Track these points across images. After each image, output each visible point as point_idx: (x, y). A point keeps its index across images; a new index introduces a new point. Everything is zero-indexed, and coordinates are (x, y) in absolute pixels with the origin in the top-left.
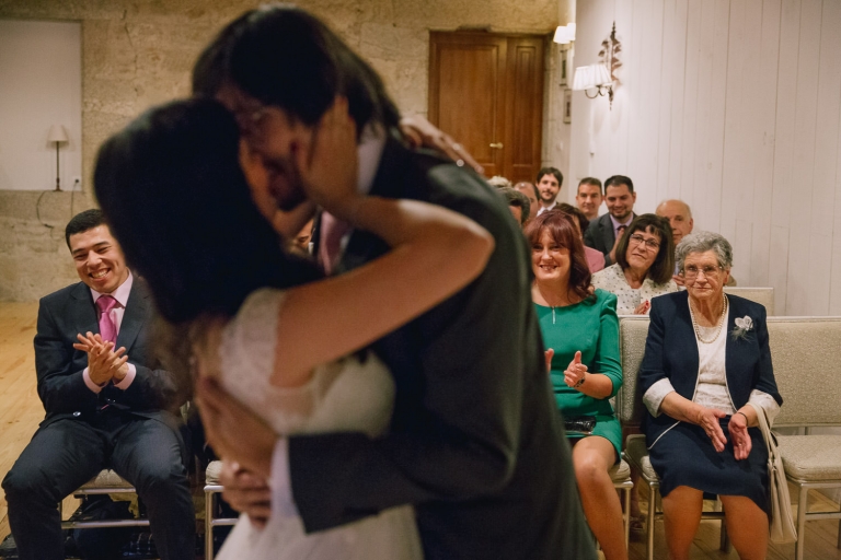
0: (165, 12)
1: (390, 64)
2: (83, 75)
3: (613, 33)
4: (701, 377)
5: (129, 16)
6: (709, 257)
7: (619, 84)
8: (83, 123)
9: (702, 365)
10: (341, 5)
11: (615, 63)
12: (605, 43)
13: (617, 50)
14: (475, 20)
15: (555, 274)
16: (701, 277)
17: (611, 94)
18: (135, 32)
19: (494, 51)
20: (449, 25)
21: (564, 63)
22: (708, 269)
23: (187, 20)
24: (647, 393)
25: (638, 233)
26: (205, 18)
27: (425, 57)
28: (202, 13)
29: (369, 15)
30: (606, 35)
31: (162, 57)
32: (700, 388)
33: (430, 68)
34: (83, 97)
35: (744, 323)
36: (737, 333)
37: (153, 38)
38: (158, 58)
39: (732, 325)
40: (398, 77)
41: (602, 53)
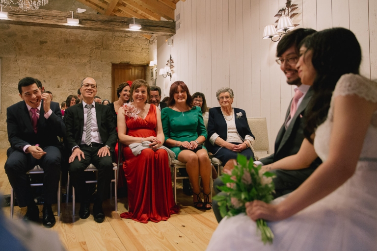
0: (29, 56)
1: (100, 73)
2: (2, 75)
3: (171, 58)
4: (228, 131)
5: (18, 56)
6: (227, 94)
7: (173, 72)
8: (1, 90)
9: (228, 127)
10: (85, 55)
11: (172, 66)
12: (168, 61)
13: (173, 62)
14: (125, 60)
15: (184, 100)
16: (225, 100)
17: (171, 76)
18: (19, 62)
19: (131, 70)
20: (117, 61)
21: (152, 72)
22: (227, 97)
23: (36, 58)
24: (211, 138)
25: (195, 99)
26: (42, 57)
27: (111, 71)
28: (41, 56)
29: (93, 58)
30: (169, 59)
31: (28, 69)
32: (229, 134)
33: (112, 74)
34: (2, 82)
35: (239, 114)
36: (238, 117)
37: (25, 63)
38: (27, 70)
39: (236, 115)
40: (103, 77)
41: (167, 64)
